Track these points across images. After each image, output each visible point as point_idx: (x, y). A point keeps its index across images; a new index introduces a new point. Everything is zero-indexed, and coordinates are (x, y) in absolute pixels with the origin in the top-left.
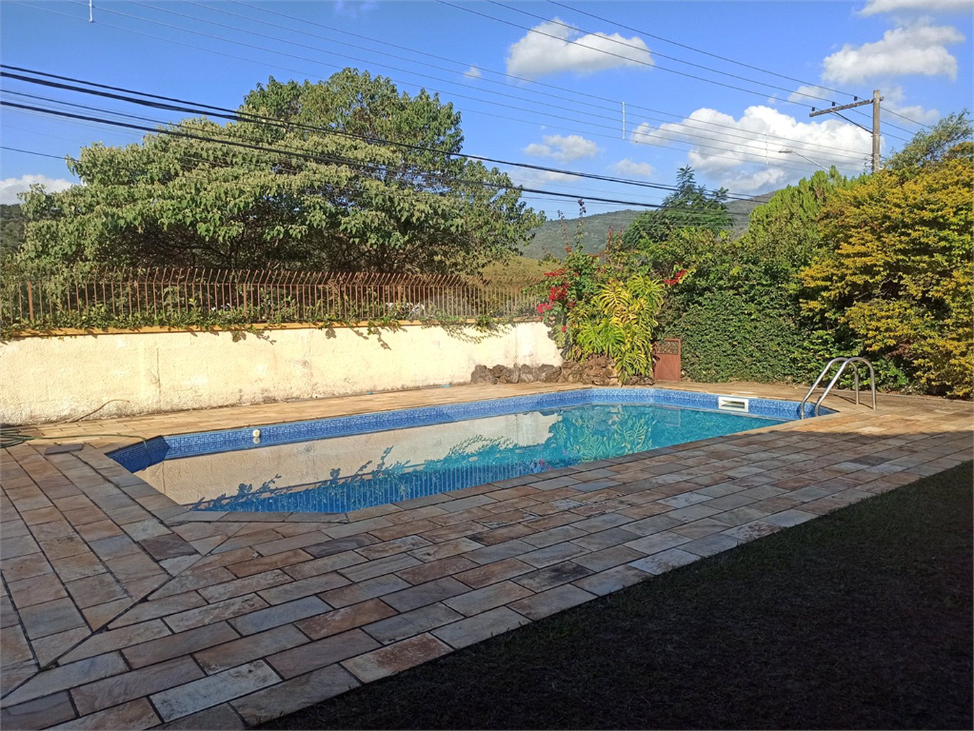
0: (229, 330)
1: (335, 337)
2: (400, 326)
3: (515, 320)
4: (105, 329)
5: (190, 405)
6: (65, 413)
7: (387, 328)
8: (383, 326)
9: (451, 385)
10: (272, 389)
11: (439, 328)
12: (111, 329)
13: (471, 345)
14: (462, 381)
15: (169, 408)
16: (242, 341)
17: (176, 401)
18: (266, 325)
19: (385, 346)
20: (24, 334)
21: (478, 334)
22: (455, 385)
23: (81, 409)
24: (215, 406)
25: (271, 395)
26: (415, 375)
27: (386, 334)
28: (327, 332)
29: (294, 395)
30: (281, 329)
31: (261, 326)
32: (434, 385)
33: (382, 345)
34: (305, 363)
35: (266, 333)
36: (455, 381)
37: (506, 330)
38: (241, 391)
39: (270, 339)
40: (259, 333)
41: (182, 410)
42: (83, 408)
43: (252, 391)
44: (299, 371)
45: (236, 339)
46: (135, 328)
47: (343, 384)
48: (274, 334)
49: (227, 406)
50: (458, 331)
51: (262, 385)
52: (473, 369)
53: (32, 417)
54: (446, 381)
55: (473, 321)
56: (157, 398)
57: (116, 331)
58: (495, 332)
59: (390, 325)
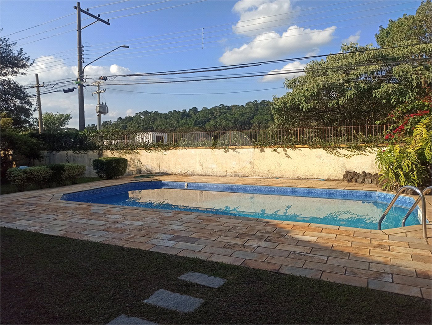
0: (223, 148)
1: (264, 152)
2: (297, 148)
3: (380, 145)
4: (188, 147)
5: (211, 174)
6: (179, 172)
7: (290, 148)
8: (288, 148)
9: (328, 180)
10: (238, 172)
11: (322, 149)
12: (190, 148)
13: (343, 159)
14: (336, 178)
15: (204, 174)
16: (228, 153)
17: (207, 172)
18: (236, 147)
19: (288, 157)
20: (171, 148)
21: (349, 153)
22: (331, 180)
23: (182, 171)
24: (218, 175)
25: (237, 174)
26: (306, 173)
27: (290, 151)
28: (261, 150)
29: (246, 175)
30: (241, 148)
31: (234, 147)
32: (317, 179)
33: (287, 157)
34: (251, 162)
35: (237, 150)
36: (331, 178)
37: (373, 152)
38: (227, 171)
39: (238, 152)
40: (234, 150)
41: (208, 176)
42: (183, 172)
43: (230, 171)
44: (249, 165)
45: (226, 152)
46: (196, 146)
47: (267, 173)
48: (239, 150)
49: (222, 176)
50: (335, 151)
51: (234, 170)
52: (345, 173)
53: (172, 172)
54: (326, 178)
55: (344, 146)
56: (201, 171)
57: (191, 148)
58: (364, 152)
59: (291, 147)
